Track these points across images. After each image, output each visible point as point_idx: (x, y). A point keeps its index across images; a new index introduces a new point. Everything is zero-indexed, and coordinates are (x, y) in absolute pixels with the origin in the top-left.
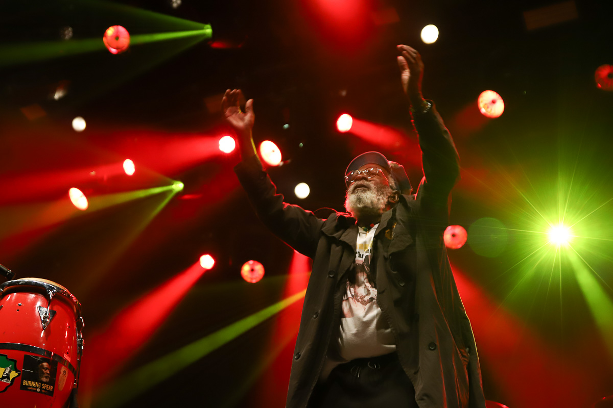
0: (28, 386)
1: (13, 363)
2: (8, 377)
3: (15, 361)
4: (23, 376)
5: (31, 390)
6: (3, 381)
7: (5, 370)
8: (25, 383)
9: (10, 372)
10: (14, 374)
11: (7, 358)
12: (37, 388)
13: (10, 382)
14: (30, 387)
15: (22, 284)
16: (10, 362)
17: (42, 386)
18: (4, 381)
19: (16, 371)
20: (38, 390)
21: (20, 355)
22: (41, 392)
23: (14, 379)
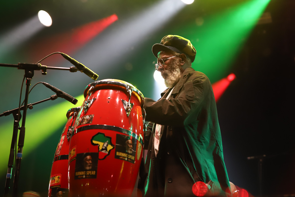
0: (120, 156)
1: (109, 139)
2: (106, 149)
3: (110, 138)
4: (116, 149)
5: (121, 159)
6: (102, 152)
7: (104, 144)
8: (118, 154)
9: (107, 145)
10: (110, 147)
11: (104, 136)
12: (125, 157)
13: (107, 153)
14: (121, 157)
15: (109, 84)
16: (107, 138)
17: (128, 156)
18: (104, 151)
19: (112, 145)
20: (126, 159)
21: (113, 134)
22: (128, 160)
23: (110, 150)
